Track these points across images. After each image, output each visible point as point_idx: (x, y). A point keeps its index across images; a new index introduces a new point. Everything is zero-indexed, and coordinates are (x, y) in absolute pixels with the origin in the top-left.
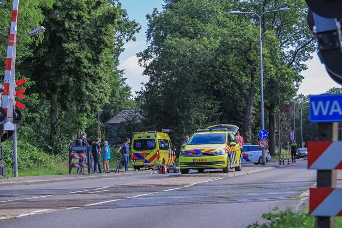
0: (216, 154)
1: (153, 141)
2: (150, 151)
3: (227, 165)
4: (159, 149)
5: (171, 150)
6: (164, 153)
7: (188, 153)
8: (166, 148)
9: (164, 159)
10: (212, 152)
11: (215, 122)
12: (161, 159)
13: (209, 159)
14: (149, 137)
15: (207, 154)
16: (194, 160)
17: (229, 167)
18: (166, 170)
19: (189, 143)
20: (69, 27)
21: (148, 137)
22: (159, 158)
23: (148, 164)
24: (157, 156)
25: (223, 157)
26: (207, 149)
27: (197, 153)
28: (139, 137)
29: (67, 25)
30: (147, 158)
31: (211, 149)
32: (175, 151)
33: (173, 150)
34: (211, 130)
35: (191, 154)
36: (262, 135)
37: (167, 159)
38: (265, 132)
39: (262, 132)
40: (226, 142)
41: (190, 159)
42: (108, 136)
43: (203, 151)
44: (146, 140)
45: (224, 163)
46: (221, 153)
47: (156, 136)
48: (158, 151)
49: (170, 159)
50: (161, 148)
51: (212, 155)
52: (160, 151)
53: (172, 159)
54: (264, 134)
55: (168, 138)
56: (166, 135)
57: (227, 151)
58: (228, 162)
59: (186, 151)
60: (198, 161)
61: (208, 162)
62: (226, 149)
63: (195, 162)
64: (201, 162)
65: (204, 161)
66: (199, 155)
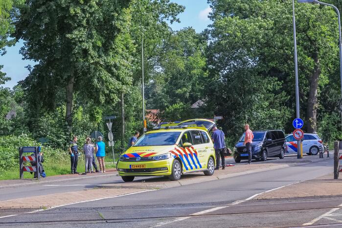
0: (157, 158)
7: (125, 158)
10: (152, 156)
13: (148, 164)
15: (146, 158)
16: (130, 166)
17: (177, 173)
20: (74, 13)
26: (148, 153)
27: (134, 157)
29: (72, 11)
31: (153, 152)
35: (128, 158)
36: (297, 125)
38: (300, 121)
39: (297, 121)
40: (177, 143)
41: (127, 165)
43: (142, 156)
45: (167, 169)
51: (152, 159)
54: (298, 123)
57: (173, 155)
58: (174, 168)
59: (124, 155)
60: (136, 168)
61: (146, 168)
62: (173, 152)
63: (132, 168)
64: (138, 168)
65: (142, 168)
66: (137, 160)
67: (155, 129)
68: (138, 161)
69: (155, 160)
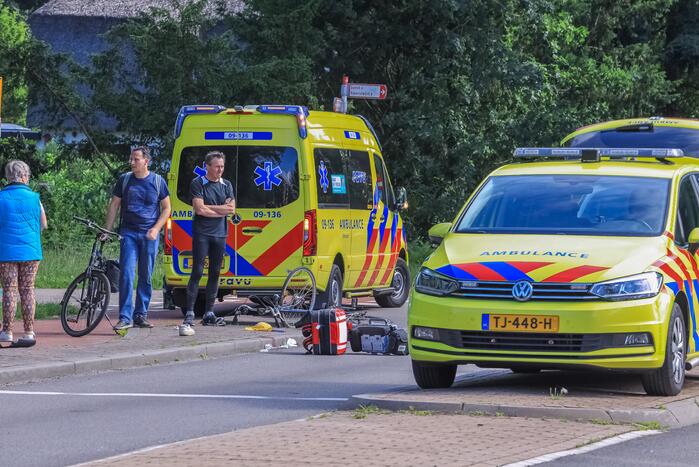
0: (609, 292)
1: (287, 156)
2: (266, 213)
3: (669, 356)
4: (313, 204)
5: (380, 207)
6: (344, 224)
7: (455, 281)
8: (356, 198)
9: (339, 260)
11: (637, 46)
12: (323, 260)
13: (569, 317)
14: (268, 136)
15: (560, 289)
16: (485, 318)
17: (677, 362)
18: (343, 336)
19: (465, 224)
21: (257, 136)
22: (311, 249)
23: (256, 281)
24: (302, 240)
25: (646, 314)
27: (504, 279)
28: (209, 136)
30: (251, 251)
32: (404, 213)
33: (392, 206)
34: (588, 157)
35: (473, 285)
37: (355, 260)
40: (670, 227)
41: (466, 314)
42: (41, 106)
43: (537, 275)
44: (245, 151)
45: (651, 342)
46: (632, 290)
47: (302, 133)
48: (311, 215)
49: (375, 255)
50: (327, 198)
51: (584, 295)
52: (323, 215)
53: (388, 254)
55: (369, 144)
56: (358, 123)
57: (668, 279)
58: (672, 338)
59: (449, 270)
60: (510, 328)
61: (562, 330)
62: (665, 268)
63: (492, 328)
64: (522, 329)
65: (540, 329)
66: (516, 294)
67: (525, 160)
68: (521, 300)
69: (601, 300)
